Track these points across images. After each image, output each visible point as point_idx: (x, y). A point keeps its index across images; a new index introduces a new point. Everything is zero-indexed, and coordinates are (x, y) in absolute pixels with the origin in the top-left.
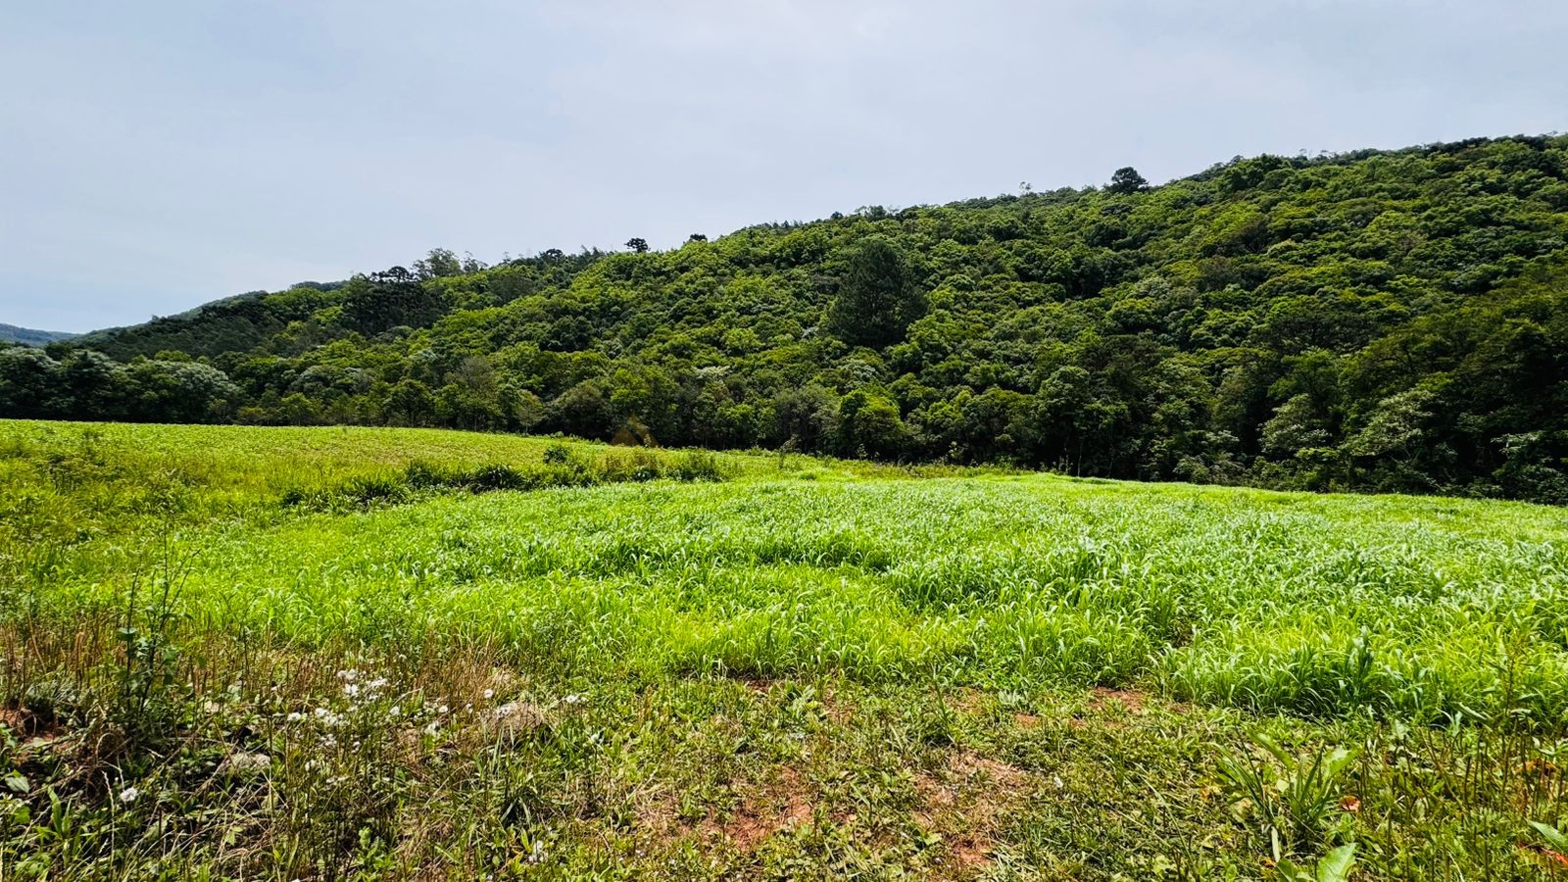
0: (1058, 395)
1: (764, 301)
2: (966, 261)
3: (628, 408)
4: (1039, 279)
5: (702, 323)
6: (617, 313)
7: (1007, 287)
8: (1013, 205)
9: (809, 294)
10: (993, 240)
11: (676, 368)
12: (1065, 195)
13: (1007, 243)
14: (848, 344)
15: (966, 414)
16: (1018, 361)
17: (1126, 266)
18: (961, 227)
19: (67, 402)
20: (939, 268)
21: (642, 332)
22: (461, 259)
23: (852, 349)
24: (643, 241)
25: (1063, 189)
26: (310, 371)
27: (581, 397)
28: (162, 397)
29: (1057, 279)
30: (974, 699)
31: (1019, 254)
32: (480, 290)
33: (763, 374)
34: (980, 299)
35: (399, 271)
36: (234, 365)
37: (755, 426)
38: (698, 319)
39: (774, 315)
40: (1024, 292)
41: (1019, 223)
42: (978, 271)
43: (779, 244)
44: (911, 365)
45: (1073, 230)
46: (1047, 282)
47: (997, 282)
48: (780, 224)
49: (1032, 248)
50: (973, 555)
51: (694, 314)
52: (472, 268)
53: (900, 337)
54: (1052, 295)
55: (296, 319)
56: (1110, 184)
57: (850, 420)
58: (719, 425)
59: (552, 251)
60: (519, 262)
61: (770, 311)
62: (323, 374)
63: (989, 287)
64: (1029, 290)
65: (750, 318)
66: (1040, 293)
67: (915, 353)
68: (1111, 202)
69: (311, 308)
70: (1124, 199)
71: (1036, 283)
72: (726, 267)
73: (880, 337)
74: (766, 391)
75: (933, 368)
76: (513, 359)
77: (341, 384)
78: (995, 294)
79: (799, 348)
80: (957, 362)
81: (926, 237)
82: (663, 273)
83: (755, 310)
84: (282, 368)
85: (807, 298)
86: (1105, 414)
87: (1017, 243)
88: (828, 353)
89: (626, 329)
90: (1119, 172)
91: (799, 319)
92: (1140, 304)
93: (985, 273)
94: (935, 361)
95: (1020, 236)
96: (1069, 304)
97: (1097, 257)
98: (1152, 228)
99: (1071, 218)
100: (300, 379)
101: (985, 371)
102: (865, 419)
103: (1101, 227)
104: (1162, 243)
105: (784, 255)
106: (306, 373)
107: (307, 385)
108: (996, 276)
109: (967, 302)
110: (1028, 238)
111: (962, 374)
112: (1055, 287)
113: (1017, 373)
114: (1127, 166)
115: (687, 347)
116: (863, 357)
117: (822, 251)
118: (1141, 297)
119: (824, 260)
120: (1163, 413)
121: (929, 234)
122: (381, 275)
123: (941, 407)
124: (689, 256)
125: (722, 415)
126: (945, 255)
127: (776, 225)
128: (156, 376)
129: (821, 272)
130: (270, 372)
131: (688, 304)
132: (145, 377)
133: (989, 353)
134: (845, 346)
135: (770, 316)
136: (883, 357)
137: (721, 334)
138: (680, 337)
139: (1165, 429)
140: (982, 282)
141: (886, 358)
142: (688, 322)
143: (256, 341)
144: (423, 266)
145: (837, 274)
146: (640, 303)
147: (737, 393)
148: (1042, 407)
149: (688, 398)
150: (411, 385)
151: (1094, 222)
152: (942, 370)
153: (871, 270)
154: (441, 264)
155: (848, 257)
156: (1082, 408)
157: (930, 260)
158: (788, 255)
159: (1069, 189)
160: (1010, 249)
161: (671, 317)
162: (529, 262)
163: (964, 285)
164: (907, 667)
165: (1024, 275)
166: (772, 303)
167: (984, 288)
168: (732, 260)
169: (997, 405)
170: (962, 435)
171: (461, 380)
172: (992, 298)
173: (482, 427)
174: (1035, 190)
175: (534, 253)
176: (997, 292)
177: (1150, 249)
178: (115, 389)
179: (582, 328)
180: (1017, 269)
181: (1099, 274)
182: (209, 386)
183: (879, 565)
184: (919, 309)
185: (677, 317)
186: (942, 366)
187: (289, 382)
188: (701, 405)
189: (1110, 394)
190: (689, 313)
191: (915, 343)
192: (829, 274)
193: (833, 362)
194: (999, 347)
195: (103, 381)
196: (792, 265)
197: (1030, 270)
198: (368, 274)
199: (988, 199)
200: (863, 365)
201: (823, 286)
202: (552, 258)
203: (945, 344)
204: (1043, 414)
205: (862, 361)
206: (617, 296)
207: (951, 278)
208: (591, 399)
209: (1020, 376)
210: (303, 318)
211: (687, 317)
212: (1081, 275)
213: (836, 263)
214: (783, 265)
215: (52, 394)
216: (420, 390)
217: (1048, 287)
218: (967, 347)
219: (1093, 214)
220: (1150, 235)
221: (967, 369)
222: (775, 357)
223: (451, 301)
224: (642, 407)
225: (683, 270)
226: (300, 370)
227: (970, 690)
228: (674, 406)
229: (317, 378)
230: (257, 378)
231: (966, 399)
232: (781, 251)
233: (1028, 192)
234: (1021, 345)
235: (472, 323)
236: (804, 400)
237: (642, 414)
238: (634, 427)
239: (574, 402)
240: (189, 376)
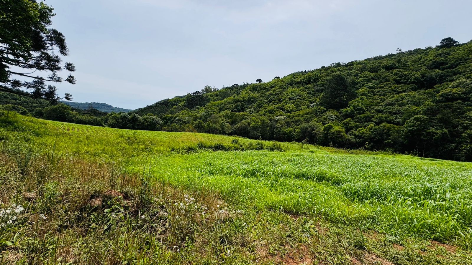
0: (414, 126)
1: (298, 96)
2: (373, 79)
3: (255, 129)
4: (405, 83)
5: (278, 103)
6: (253, 101)
7: (391, 87)
8: (393, 57)
9: (313, 93)
10: (384, 70)
11: (269, 117)
12: (417, 51)
13: (391, 71)
14: (326, 108)
15: (372, 132)
16: (395, 114)
17: (447, 76)
18: (371, 67)
19: (130, 125)
20: (362, 82)
21: (260, 106)
22: (212, 88)
23: (328, 110)
24: (261, 80)
25: (416, 49)
27: (242, 125)
28: (148, 124)
29: (414, 83)
30: (376, 235)
31: (396, 74)
32: (217, 96)
33: (297, 118)
34: (378, 92)
35: (198, 92)
36: (162, 117)
37: (294, 134)
38: (276, 102)
39: (301, 100)
40: (398, 88)
41: (396, 63)
42: (378, 82)
43: (303, 77)
44: (351, 115)
45: (421, 64)
46: (409, 84)
47: (386, 85)
48: (303, 71)
49: (402, 72)
50: (375, 183)
51: (275, 100)
52: (215, 90)
53: (346, 105)
54: (411, 89)
55: (175, 105)
56: (439, 45)
57: (327, 134)
58: (282, 134)
59: (235, 84)
60: (227, 88)
61: (299, 98)
63: (383, 87)
64: (400, 88)
65: (293, 101)
66: (405, 88)
67: (352, 111)
68: (440, 52)
69: (178, 102)
70: (446, 50)
71: (403, 85)
72: (286, 86)
73: (338, 106)
74: (298, 124)
75: (359, 116)
76: (224, 115)
77: (184, 121)
78: (385, 90)
79: (309, 110)
80: (369, 114)
81: (356, 72)
82: (266, 89)
83: (295, 98)
84: (172, 117)
85: (312, 94)
86: (437, 134)
87: (395, 71)
88: (319, 112)
89: (255, 105)
90: (444, 40)
91: (309, 101)
92: (454, 90)
93: (381, 82)
94: (360, 114)
95: (396, 68)
96: (419, 92)
97: (433, 73)
98: (461, 60)
99: (420, 59)
101: (380, 117)
102: (332, 133)
103: (435, 62)
104: (467, 65)
105: (305, 81)
106: (176, 118)
107: (176, 121)
108: (384, 83)
109: (373, 93)
110: (400, 68)
111: (371, 118)
112: (413, 86)
113: (394, 118)
114: (448, 37)
115: (273, 110)
116: (332, 113)
117: (318, 79)
118: (455, 88)
119: (318, 82)
120: (468, 134)
121: (358, 70)
122: (194, 93)
123: (362, 130)
124: (274, 83)
125: (283, 131)
126: (364, 77)
127: (302, 72)
128: (147, 119)
129: (317, 85)
130: (169, 118)
131: (274, 97)
132: (145, 120)
133: (382, 111)
134: (325, 109)
135: (299, 100)
136: (339, 112)
137: (283, 106)
138: (271, 107)
139: (469, 140)
140: (380, 86)
141: (340, 113)
142: (273, 103)
143: (166, 111)
144: (203, 90)
145: (323, 86)
146: (259, 98)
147: (288, 124)
148: (406, 130)
149: (273, 126)
150: (199, 122)
151: (431, 60)
152: (363, 117)
153: (335, 84)
154: (208, 89)
155: (327, 80)
156: (425, 131)
157: (358, 79)
158: (306, 81)
159: (419, 49)
160: (392, 73)
161: (268, 102)
162: (229, 88)
163: (372, 87)
164: (348, 219)
165: (398, 82)
166: (300, 96)
167: (380, 88)
168: (287, 84)
169: (386, 129)
170: (371, 139)
171: (211, 120)
172: (384, 91)
173: (216, 133)
174: (403, 51)
175: (231, 85)
176: (386, 88)
177: (460, 68)
178: (139, 122)
179: (243, 105)
180: (395, 80)
181: (434, 79)
182: (157, 122)
183: (337, 183)
184: (354, 96)
185: (270, 101)
186: (362, 115)
187: (173, 121)
188: (277, 128)
189: (439, 126)
190: (274, 100)
191: (352, 108)
192: (320, 86)
193: (321, 114)
194: (387, 109)
195: (137, 120)
196: (307, 84)
197: (401, 80)
198: (191, 93)
199: (382, 56)
200: (332, 115)
201: (318, 90)
202: (235, 86)
203: (364, 108)
204: (406, 133)
205: (331, 114)
206: (253, 96)
207: (367, 85)
208: (245, 126)
209: (396, 119)
210: (176, 105)
211: (273, 101)
212: (425, 80)
213: (323, 82)
214: (304, 84)
215: (128, 123)
216: (201, 123)
217: (408, 86)
218: (373, 109)
219: (431, 57)
220: (460, 63)
221: (373, 117)
222: (301, 113)
223: (210, 99)
224: (259, 128)
225: (272, 87)
226: (175, 118)
227: (374, 232)
228: (268, 128)
229: (179, 120)
230: (166, 120)
231: (372, 127)
232: (303, 80)
233: (400, 52)
234: (397, 107)
235: (214, 105)
236: (310, 127)
237: (259, 130)
238: (256, 134)
239: (240, 127)
240: (153, 119)
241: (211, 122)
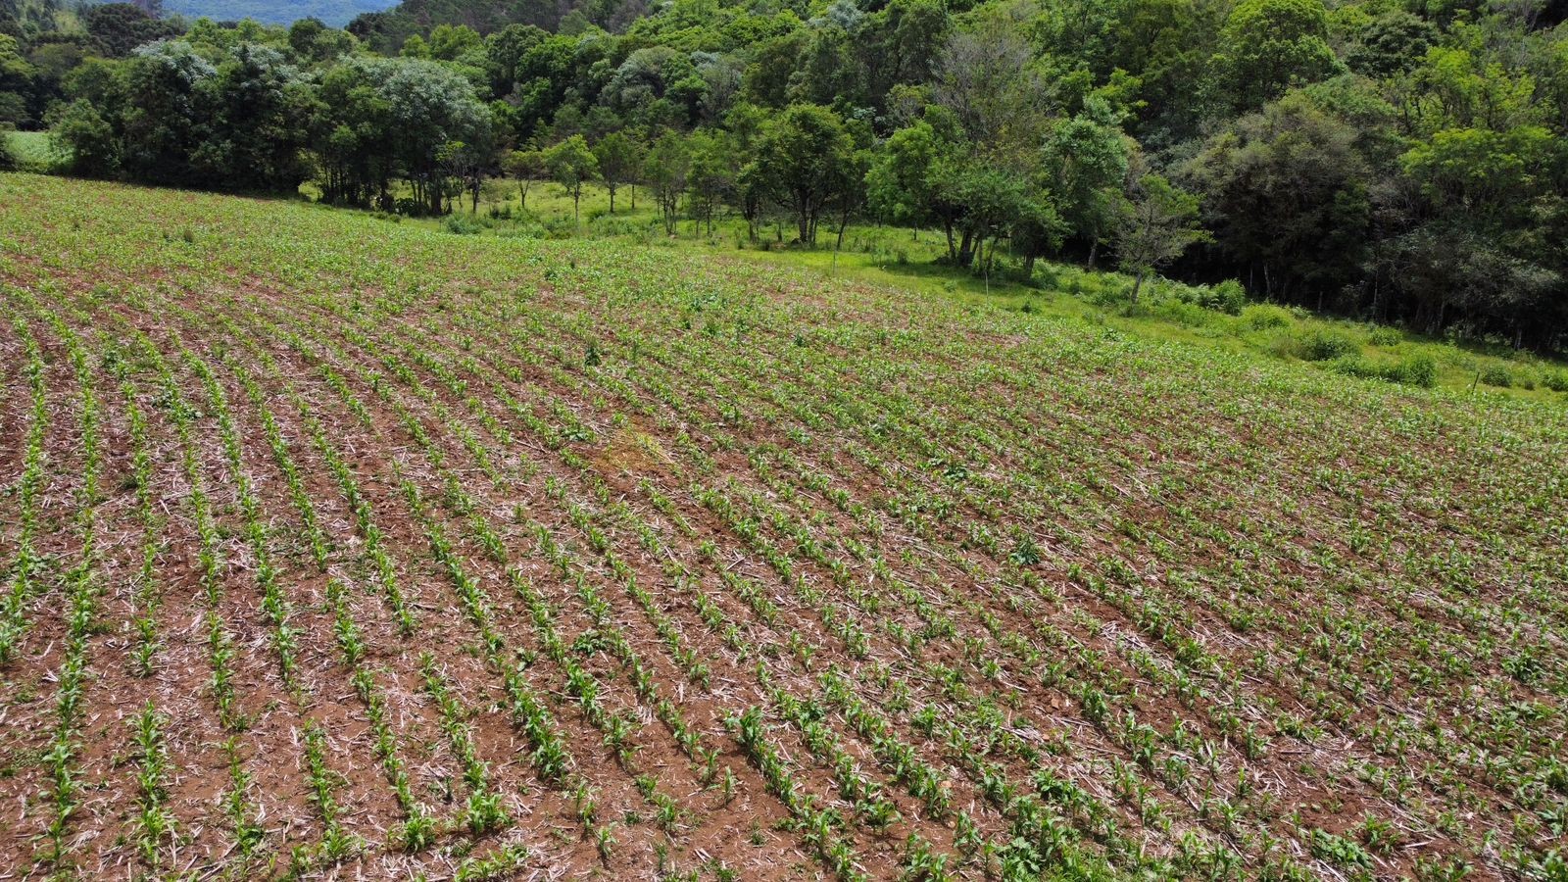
19: (217, 151)
26: (631, 63)
27: (1281, 151)
28: (363, 138)
36: (521, 52)
62: (653, 68)
76: (1059, 24)
77: (683, 89)
84: (590, 56)
100: (616, 80)
106: (627, 65)
107: (627, 92)
128: (354, 92)
130: (573, 65)
132: (335, 94)
150: (805, 122)
178: (290, 123)
182: (438, 110)
187: (600, 83)
195: (272, 104)
208: (1322, 157)
215: (203, 136)
224: (1530, 195)
226: (618, 60)
229: (645, 77)
230: (553, 77)
237: (1530, 222)
238: (1501, 278)
239: (1256, 168)
240: (406, 89)
241: (941, 128)
